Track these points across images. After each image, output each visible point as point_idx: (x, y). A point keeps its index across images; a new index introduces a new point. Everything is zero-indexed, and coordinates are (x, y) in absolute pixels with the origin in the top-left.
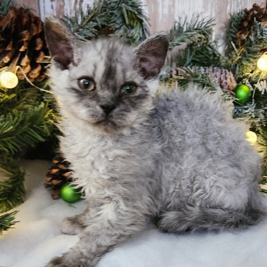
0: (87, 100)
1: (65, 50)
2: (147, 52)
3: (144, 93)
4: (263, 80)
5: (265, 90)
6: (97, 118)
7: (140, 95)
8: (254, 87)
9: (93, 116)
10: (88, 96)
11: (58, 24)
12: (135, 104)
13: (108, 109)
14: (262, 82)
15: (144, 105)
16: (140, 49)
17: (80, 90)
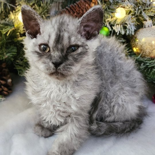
0: (44, 59)
1: (34, 26)
2: (88, 21)
3: (85, 50)
4: (118, 24)
5: (120, 32)
6: (50, 71)
7: (81, 52)
8: (112, 28)
9: (48, 69)
10: (45, 56)
11: (30, 10)
12: (77, 59)
13: (57, 65)
14: (117, 26)
15: (84, 59)
16: (83, 20)
17: (40, 52)
